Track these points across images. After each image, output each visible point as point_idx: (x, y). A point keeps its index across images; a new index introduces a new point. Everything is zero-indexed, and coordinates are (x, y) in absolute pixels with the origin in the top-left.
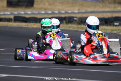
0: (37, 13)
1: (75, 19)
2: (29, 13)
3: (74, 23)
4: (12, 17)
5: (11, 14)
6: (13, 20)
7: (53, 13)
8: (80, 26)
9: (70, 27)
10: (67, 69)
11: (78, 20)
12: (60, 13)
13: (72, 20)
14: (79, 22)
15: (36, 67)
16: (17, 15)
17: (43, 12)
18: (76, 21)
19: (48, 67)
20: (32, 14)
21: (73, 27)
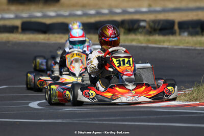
0: (67, 13)
1: (142, 24)
2: (52, 14)
3: (141, 33)
4: (18, 23)
5: (17, 17)
6: (20, 30)
7: (98, 14)
8: (152, 38)
9: (132, 40)
10: (127, 123)
11: (147, 27)
12: (112, 13)
13: (136, 26)
14: (149, 30)
15: (65, 121)
16: (28, 20)
17: (79, 13)
18: (144, 27)
19: (87, 119)
20: (58, 16)
21: (138, 39)
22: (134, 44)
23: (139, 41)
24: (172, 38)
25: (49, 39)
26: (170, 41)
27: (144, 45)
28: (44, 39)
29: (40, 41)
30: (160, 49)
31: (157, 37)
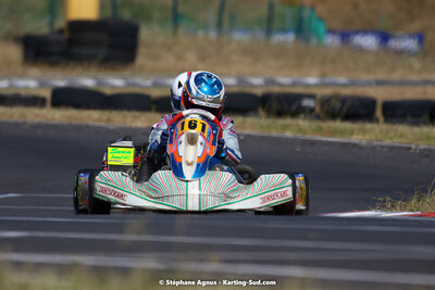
18: (311, 110)
21: (299, 126)
22: (288, 134)
23: (300, 130)
24: (369, 126)
25: (108, 120)
26: (364, 132)
27: (309, 137)
28: (99, 120)
29: (91, 123)
30: (344, 145)
31: (339, 124)
